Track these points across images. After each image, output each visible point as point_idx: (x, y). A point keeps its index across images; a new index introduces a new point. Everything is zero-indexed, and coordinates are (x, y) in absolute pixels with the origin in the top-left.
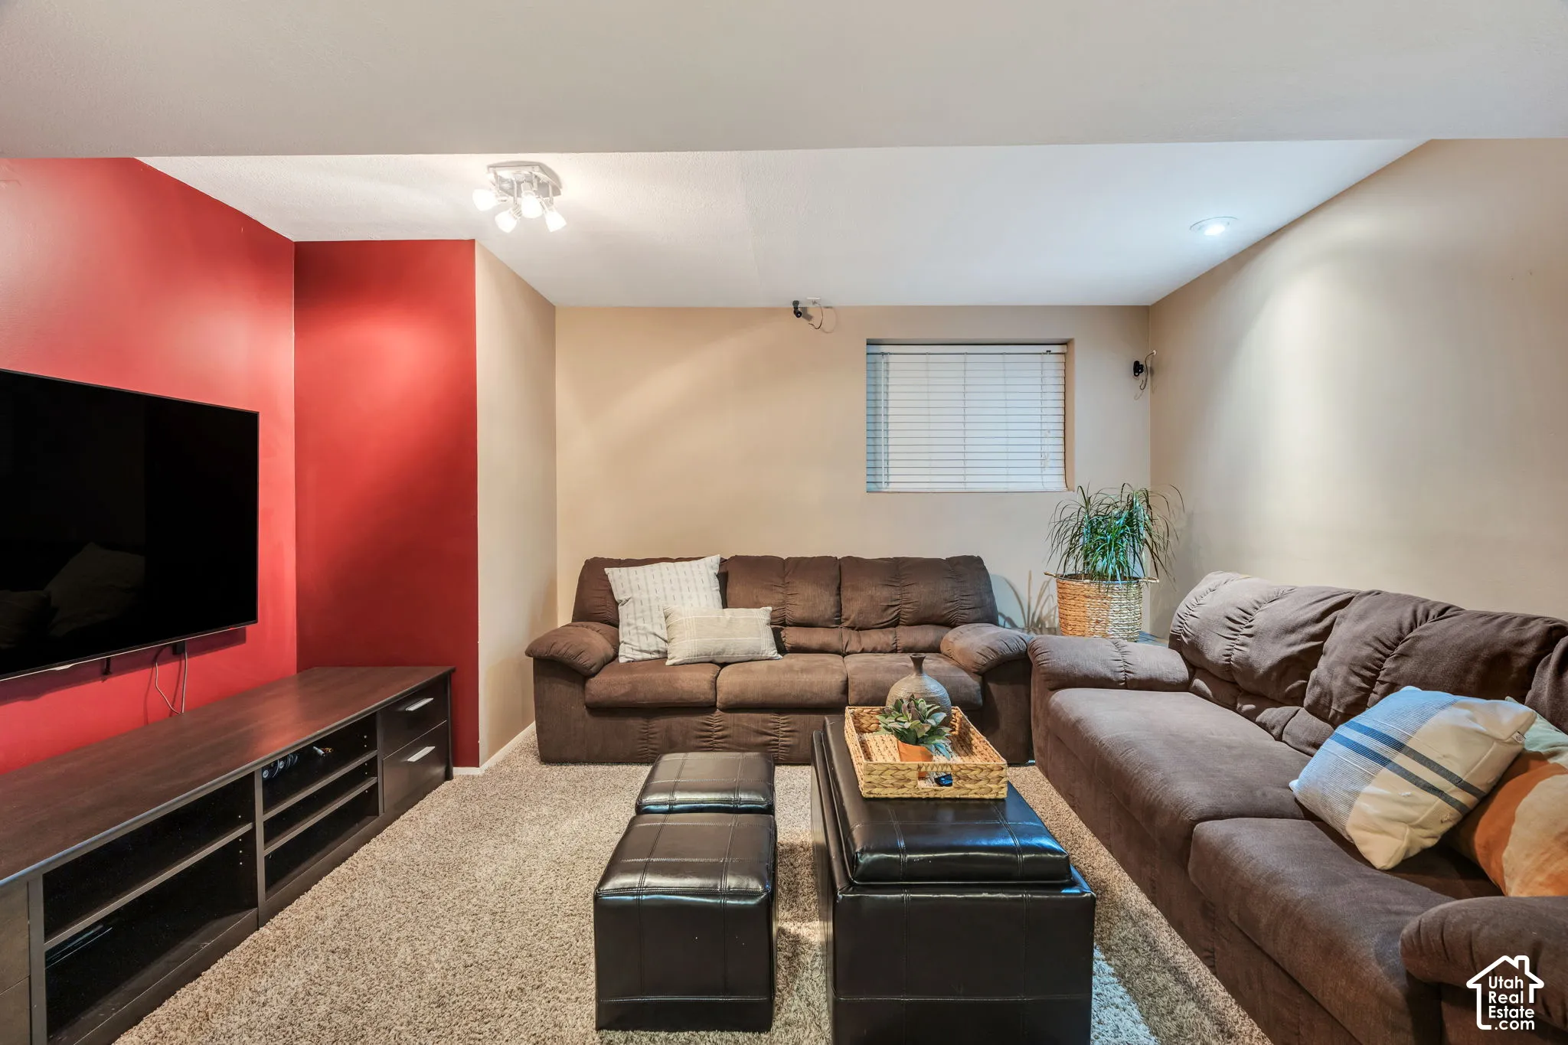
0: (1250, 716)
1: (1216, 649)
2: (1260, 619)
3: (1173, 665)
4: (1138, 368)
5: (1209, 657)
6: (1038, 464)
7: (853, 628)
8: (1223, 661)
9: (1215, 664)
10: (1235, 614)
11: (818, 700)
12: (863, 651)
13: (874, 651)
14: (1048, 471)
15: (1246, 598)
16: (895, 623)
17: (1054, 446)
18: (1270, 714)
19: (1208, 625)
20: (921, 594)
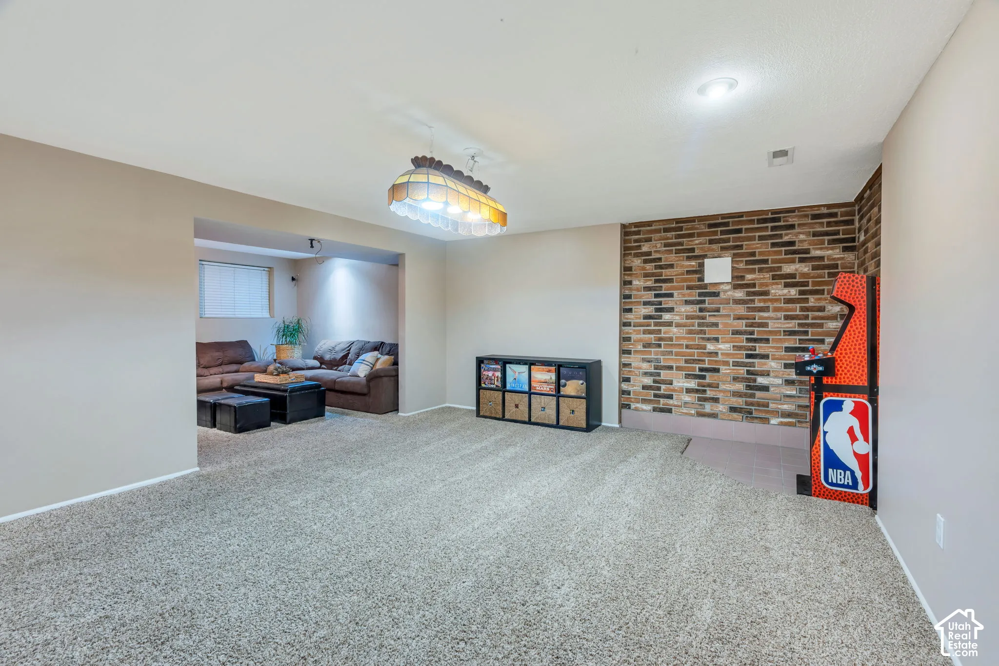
0: (336, 370)
1: (327, 357)
2: (337, 349)
3: (316, 363)
4: (293, 279)
5: (326, 359)
6: (260, 308)
7: (204, 368)
8: (329, 359)
9: (327, 361)
10: (331, 348)
11: (213, 387)
12: (211, 375)
13: (215, 374)
14: (264, 311)
15: (333, 345)
16: (220, 365)
17: (266, 302)
18: (340, 368)
19: (325, 352)
20: (231, 354)
